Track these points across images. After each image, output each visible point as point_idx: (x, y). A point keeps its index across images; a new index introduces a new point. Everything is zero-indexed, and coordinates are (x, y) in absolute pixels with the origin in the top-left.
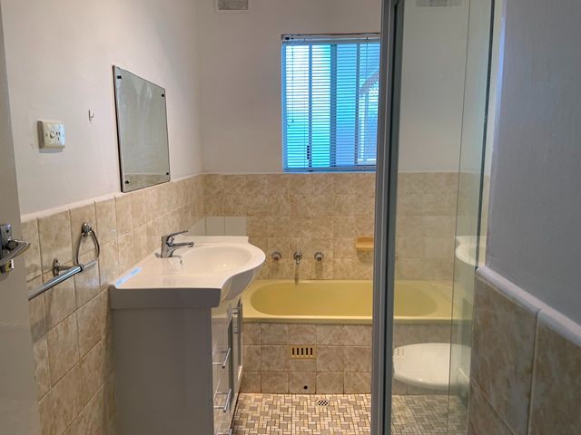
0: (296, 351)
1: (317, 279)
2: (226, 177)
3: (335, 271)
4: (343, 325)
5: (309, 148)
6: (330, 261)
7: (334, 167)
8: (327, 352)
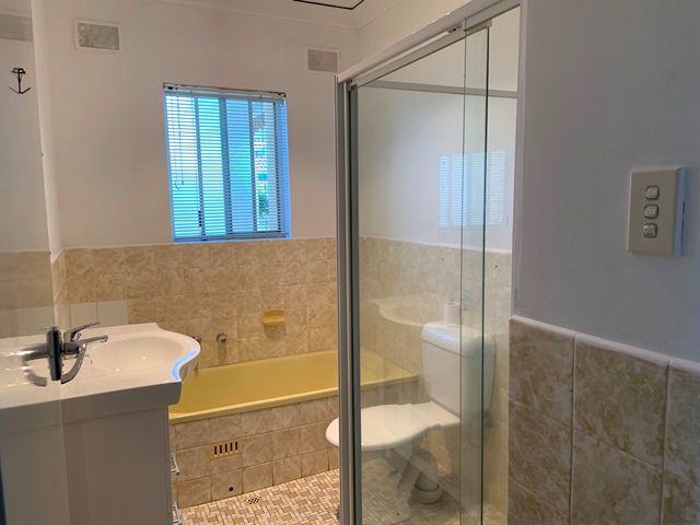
0: (219, 449)
1: (221, 364)
2: (97, 252)
3: (240, 352)
4: (271, 408)
5: (201, 214)
6: (234, 341)
7: (230, 235)
8: (254, 442)
